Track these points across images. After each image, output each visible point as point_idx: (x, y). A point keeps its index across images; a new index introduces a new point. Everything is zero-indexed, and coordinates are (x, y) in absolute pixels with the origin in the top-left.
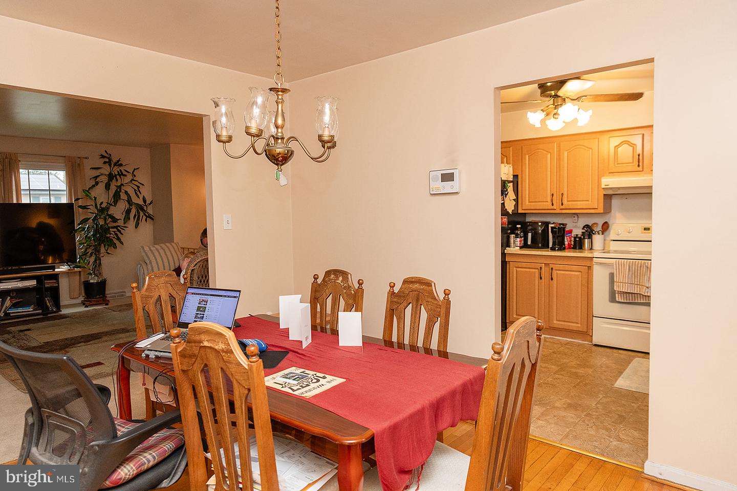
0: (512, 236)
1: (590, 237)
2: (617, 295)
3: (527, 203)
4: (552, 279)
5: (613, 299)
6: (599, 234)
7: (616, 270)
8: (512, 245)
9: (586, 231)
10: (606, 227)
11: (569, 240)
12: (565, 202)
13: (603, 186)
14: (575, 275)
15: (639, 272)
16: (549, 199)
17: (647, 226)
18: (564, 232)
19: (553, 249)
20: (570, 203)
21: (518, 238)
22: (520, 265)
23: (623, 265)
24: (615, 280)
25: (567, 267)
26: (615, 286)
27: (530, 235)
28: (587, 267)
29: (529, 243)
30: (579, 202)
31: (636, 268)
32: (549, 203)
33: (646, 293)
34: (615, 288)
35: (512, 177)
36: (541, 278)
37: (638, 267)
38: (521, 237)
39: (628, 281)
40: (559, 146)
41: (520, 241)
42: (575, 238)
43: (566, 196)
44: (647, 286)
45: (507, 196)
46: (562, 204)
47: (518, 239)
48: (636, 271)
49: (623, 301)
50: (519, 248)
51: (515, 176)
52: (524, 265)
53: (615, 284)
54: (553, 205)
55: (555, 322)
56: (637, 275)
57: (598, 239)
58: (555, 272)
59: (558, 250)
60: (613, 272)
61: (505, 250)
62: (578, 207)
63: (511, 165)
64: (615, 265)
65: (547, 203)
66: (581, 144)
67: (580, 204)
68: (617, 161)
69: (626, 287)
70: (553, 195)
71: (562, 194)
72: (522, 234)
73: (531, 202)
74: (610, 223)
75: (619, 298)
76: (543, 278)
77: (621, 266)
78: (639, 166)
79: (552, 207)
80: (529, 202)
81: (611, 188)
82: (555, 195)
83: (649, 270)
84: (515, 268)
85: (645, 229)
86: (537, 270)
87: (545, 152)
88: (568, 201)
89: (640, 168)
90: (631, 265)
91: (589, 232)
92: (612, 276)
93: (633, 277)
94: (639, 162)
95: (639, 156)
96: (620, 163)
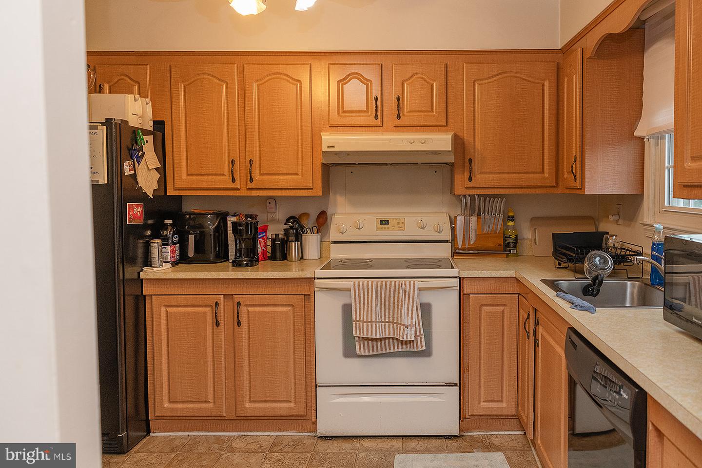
0: (156, 243)
1: (298, 238)
2: (357, 344)
3: (184, 177)
4: (239, 324)
5: (349, 352)
6: (312, 232)
7: (355, 299)
8: (156, 260)
9: (292, 228)
11: (263, 245)
12: (257, 176)
13: (325, 149)
14: (281, 312)
15: (392, 300)
16: (226, 171)
17: (384, 217)
18: (256, 232)
19: (237, 264)
20: (266, 178)
21: (167, 245)
22: (173, 300)
23: (366, 290)
24: (354, 318)
25: (267, 299)
26: (354, 329)
27: (191, 238)
28: (302, 297)
29: (191, 254)
30: (281, 177)
31: (388, 294)
32: (227, 178)
33: (405, 337)
34: (354, 332)
35: (151, 123)
36: (217, 324)
37: (390, 291)
38: (174, 244)
39: (376, 319)
40: (242, 73)
41: (173, 252)
42: (274, 241)
43: (258, 165)
44: (406, 324)
45: (143, 162)
46: (251, 180)
47: (169, 248)
48: (387, 299)
49: (367, 354)
50: (169, 265)
51: (159, 125)
52: (181, 300)
53: (354, 325)
54: (233, 180)
55: (247, 405)
56: (389, 305)
57: (311, 241)
58: (244, 310)
59: (247, 265)
60: (347, 301)
61: (141, 273)
62: (280, 186)
63: (148, 100)
64: (352, 292)
65: (222, 177)
66: (282, 71)
67: (283, 181)
68: (343, 108)
69: (374, 329)
70: (233, 162)
71: (251, 161)
72: (176, 238)
73: (192, 175)
74: (329, 212)
75: (360, 349)
76: (222, 323)
77: (364, 291)
78: (376, 117)
79: (231, 185)
80: (188, 175)
81: (337, 153)
82: (237, 163)
83: (407, 296)
84: (163, 309)
85: (382, 222)
86: (208, 309)
87: (217, 81)
88: (261, 174)
89: (378, 122)
90: (379, 289)
91: (297, 230)
92: (347, 310)
93: (383, 309)
94: (376, 111)
95: (376, 100)
96: (347, 110)
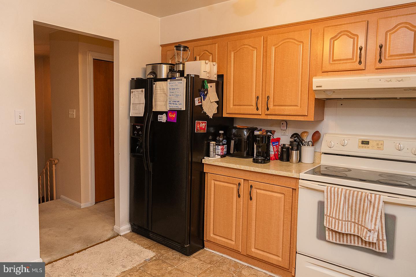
0: (212, 143)
1: (299, 149)
2: (327, 232)
3: (232, 106)
4: (251, 199)
5: (321, 236)
6: (308, 145)
7: (327, 199)
8: (211, 153)
9: (295, 141)
10: (316, 137)
11: (276, 149)
12: (271, 106)
13: (314, 88)
14: (276, 197)
15: (358, 206)
16: (254, 104)
17: (365, 139)
18: (269, 142)
19: (256, 161)
20: (277, 107)
21: (219, 145)
22: (218, 177)
23: (336, 194)
24: (325, 213)
25: (268, 187)
26: (325, 221)
27: (233, 142)
28: (291, 189)
29: (232, 152)
30: (287, 108)
31: (354, 201)
32: (254, 107)
33: (367, 238)
34: (325, 224)
35: (216, 76)
36: (239, 196)
37: (356, 199)
38: (223, 145)
39: (342, 218)
40: (265, 41)
41: (222, 149)
42: (282, 148)
43: (272, 100)
44: (369, 228)
46: (268, 109)
47: (220, 147)
48: (354, 205)
49: (334, 241)
50: (219, 157)
51: (220, 77)
52: (222, 178)
53: (325, 218)
54: (257, 109)
55: (253, 250)
56: (355, 210)
57: (307, 152)
58: (254, 191)
59: (261, 163)
60: (321, 199)
61: (203, 160)
62: (285, 113)
64: (325, 193)
65: (251, 107)
66: (290, 37)
67: (287, 110)
68: (333, 58)
69: (340, 225)
70: (258, 98)
71: (268, 97)
72: (225, 142)
73: (235, 105)
74: (322, 133)
75: (329, 236)
76: (242, 196)
77: (334, 195)
78: (360, 62)
79: (255, 112)
80: (234, 105)
81: (325, 91)
82: (260, 98)
83: (372, 206)
84: (213, 181)
85: (363, 142)
86: (235, 186)
87: (252, 48)
88: (274, 106)
89: (362, 66)
90: (347, 196)
91: (298, 143)
92: (321, 205)
93: (350, 211)
94: (360, 57)
95: (361, 49)
96: (336, 59)
